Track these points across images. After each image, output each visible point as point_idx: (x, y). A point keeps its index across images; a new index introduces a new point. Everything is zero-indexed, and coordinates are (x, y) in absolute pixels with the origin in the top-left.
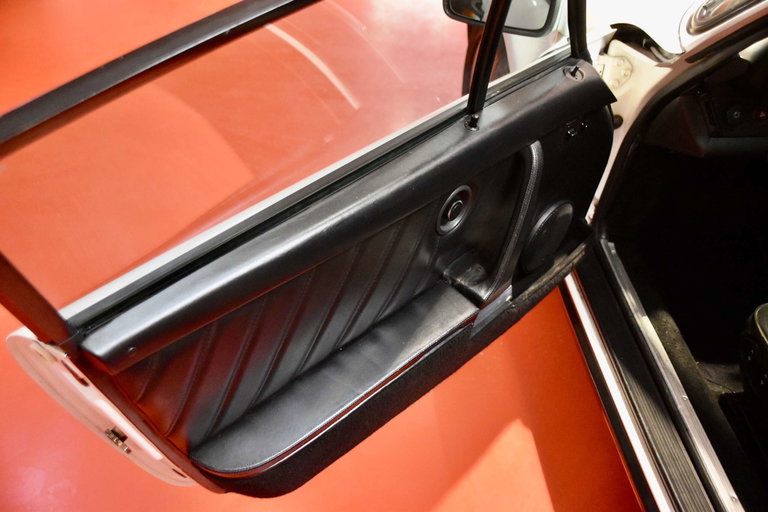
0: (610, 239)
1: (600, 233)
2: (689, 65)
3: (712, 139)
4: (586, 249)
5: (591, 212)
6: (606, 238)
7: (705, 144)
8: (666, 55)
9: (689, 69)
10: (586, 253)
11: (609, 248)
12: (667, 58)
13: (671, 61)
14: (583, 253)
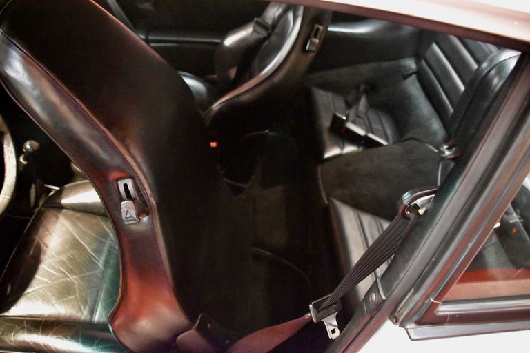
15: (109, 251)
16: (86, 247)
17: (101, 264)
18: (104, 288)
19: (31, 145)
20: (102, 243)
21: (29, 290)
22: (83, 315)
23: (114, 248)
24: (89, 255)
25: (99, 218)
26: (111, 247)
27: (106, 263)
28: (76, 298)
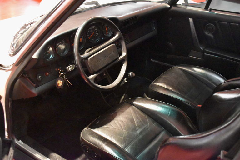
0: (18, 139)
1: (13, 139)
2: (17, 67)
3: (36, 88)
4: (13, 149)
5: (6, 134)
6: (17, 140)
7: (35, 91)
8: (6, 67)
9: (18, 68)
10: (14, 150)
11: (20, 143)
12: (7, 68)
13: (10, 68)
14: (13, 151)
15: (144, 129)
16: (136, 123)
17: (138, 132)
18: (135, 141)
19: (132, 74)
20: (143, 125)
21: (105, 126)
22: (121, 146)
23: (147, 129)
24: (135, 126)
25: (146, 116)
26: (146, 128)
27: (141, 133)
28: (122, 138)
